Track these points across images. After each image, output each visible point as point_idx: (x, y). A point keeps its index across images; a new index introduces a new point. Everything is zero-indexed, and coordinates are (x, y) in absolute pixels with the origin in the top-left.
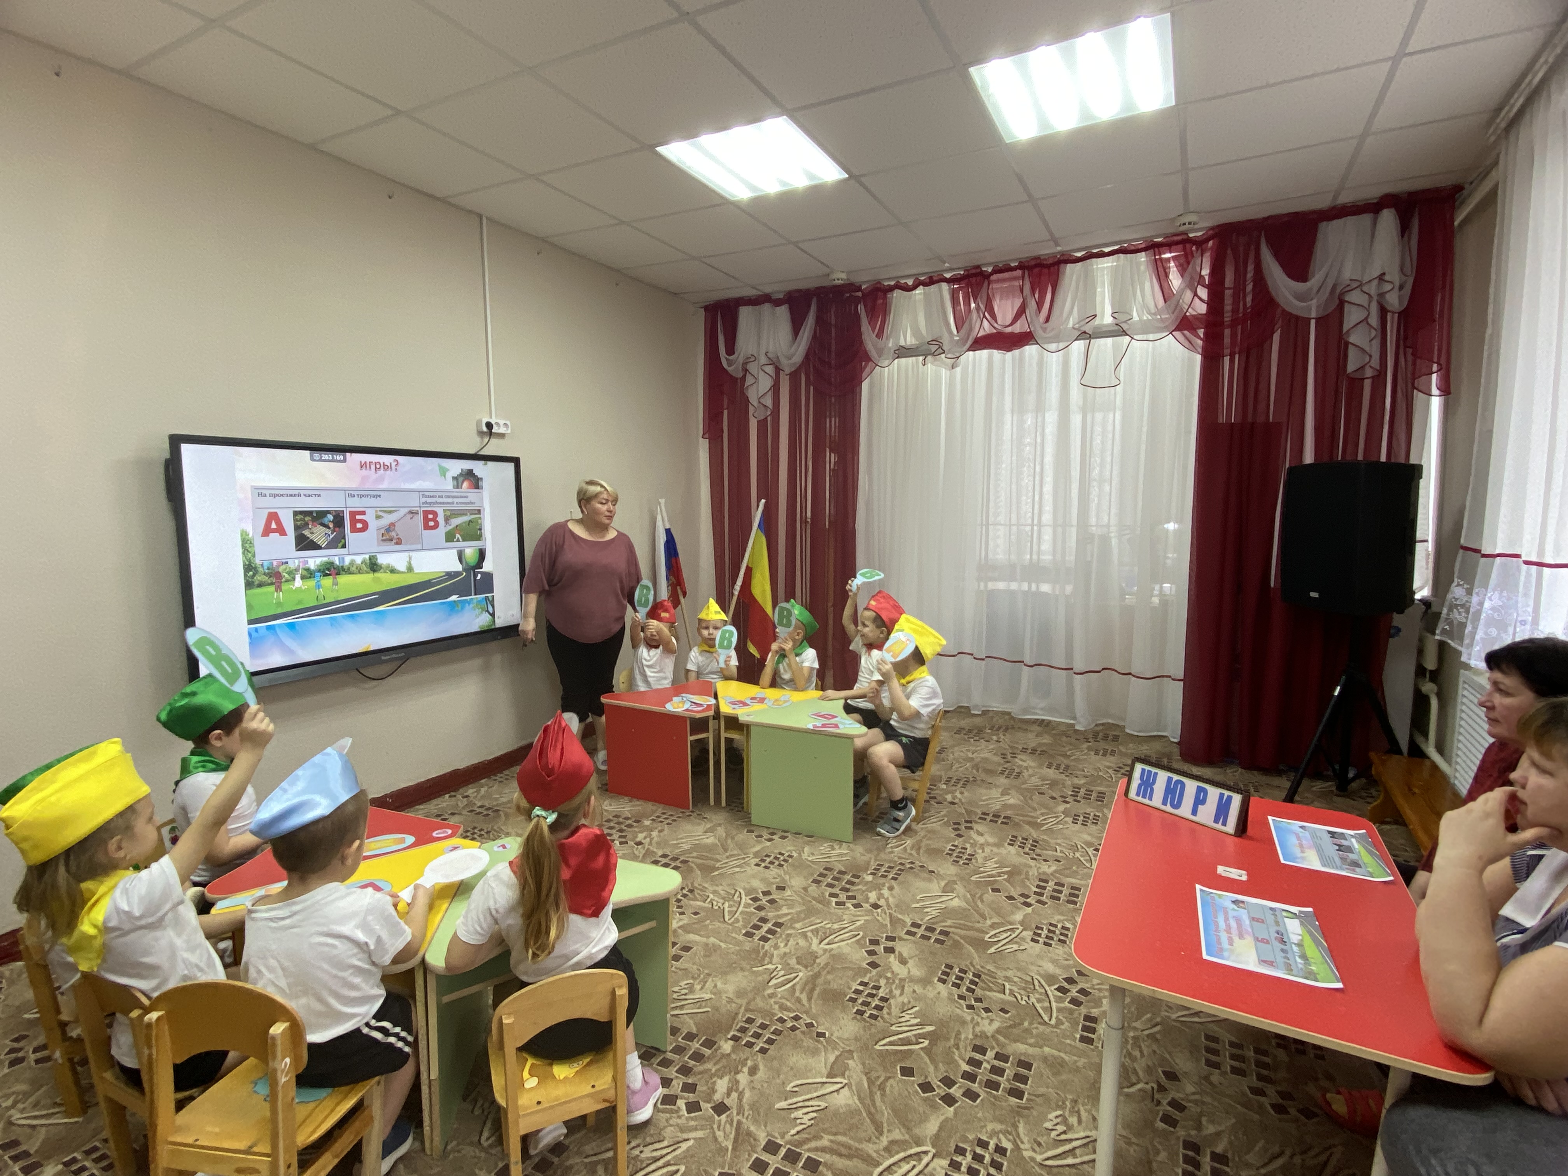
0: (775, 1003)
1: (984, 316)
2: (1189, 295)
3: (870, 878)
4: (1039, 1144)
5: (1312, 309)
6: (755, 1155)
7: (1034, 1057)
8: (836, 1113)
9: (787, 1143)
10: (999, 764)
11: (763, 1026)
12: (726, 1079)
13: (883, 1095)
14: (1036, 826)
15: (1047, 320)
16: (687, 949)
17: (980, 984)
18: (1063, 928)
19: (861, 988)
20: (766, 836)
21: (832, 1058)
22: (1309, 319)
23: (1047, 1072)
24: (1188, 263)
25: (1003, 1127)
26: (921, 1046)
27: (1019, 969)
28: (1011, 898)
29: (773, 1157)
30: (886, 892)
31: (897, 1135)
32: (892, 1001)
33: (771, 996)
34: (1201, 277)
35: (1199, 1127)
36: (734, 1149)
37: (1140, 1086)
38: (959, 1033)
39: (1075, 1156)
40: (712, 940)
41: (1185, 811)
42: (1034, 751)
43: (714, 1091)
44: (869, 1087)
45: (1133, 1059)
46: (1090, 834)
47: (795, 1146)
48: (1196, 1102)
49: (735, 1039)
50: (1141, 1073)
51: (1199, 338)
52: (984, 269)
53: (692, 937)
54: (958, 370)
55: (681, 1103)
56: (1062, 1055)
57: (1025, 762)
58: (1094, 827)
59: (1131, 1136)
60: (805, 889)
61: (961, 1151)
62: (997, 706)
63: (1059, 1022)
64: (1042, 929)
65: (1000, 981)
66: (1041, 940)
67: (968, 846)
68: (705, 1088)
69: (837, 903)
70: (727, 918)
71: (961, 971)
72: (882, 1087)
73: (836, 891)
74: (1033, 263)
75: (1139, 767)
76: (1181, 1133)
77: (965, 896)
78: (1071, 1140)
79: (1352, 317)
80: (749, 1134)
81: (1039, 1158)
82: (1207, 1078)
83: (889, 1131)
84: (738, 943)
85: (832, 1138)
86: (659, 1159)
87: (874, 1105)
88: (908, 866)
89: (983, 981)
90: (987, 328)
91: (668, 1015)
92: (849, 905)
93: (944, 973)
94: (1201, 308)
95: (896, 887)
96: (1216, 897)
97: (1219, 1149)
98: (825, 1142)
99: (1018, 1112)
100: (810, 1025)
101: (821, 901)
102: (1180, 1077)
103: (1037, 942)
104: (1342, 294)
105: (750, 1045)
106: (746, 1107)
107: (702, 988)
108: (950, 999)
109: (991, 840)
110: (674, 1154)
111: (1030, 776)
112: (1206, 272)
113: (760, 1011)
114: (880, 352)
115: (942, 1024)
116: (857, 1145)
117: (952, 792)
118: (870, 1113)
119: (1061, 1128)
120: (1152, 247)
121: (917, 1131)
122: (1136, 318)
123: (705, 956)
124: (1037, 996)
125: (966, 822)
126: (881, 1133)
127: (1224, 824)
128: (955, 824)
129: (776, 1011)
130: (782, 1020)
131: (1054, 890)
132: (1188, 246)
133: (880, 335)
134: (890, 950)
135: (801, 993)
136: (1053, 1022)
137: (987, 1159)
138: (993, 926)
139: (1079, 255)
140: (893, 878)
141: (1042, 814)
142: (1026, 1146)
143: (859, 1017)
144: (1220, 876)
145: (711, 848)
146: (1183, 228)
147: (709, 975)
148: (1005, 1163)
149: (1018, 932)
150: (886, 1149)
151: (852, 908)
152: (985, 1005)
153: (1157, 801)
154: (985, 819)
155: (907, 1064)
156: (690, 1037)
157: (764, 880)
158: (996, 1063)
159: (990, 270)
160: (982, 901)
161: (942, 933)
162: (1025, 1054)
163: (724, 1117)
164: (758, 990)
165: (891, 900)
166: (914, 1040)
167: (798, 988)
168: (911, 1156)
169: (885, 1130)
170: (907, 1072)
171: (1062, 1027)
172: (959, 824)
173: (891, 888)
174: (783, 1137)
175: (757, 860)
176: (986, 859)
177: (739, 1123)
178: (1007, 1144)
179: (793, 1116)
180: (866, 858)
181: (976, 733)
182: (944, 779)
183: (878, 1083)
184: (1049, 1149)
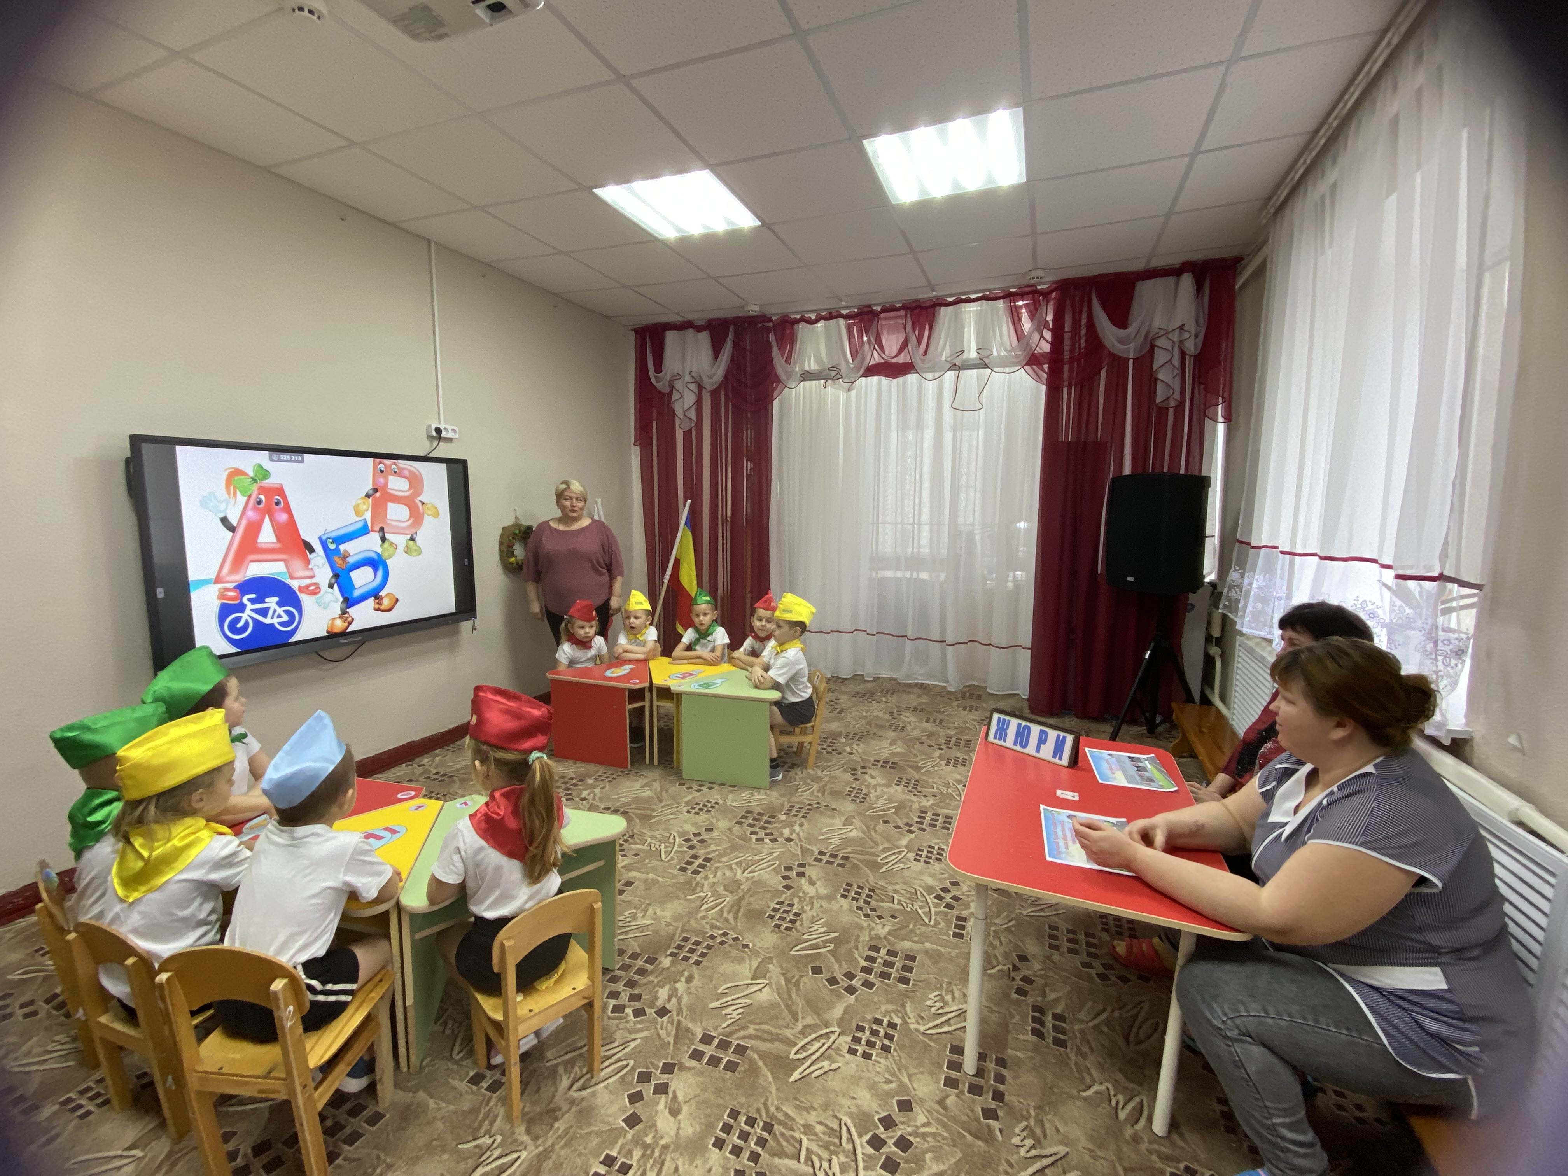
0: (707, 923)
1: (875, 348)
2: (1036, 336)
3: (783, 817)
4: (922, 1018)
5: (1130, 351)
6: (693, 1047)
7: (918, 951)
8: (760, 1007)
9: (719, 1035)
10: (888, 721)
11: (697, 943)
12: (667, 988)
13: (798, 990)
14: (917, 768)
15: (925, 353)
16: (629, 884)
17: (875, 897)
18: (939, 849)
19: (778, 906)
20: (695, 787)
21: (755, 964)
22: (1128, 359)
23: (928, 962)
24: (1036, 310)
25: (894, 1007)
26: (828, 949)
27: (905, 883)
28: (898, 827)
29: (708, 1047)
30: (797, 828)
31: (809, 1020)
32: (804, 915)
33: (703, 918)
34: (1047, 322)
35: (1044, 995)
36: (675, 1043)
37: (998, 968)
38: (858, 936)
39: (950, 1025)
40: (651, 875)
41: (1031, 750)
42: (915, 709)
43: (656, 998)
44: (786, 985)
45: (995, 948)
46: (959, 774)
47: (727, 1036)
48: (1041, 976)
49: (673, 955)
50: (1000, 959)
51: (1044, 371)
52: (874, 308)
53: (635, 874)
54: (853, 393)
55: (629, 1011)
56: (939, 948)
57: (909, 718)
58: (963, 768)
59: (992, 1006)
60: (730, 829)
61: (861, 1029)
62: (886, 674)
63: (937, 923)
64: (922, 851)
65: (890, 894)
66: (922, 860)
67: (863, 787)
68: (648, 997)
69: (757, 840)
70: (663, 857)
71: (859, 887)
72: (797, 984)
73: (757, 829)
74: (914, 305)
75: (996, 716)
76: (1030, 1000)
77: (861, 828)
78: (947, 1013)
79: (1160, 358)
80: (688, 1030)
81: (922, 1029)
82: (1049, 958)
83: (803, 1018)
84: (674, 877)
85: (757, 1027)
86: (611, 1057)
87: (791, 999)
88: (815, 806)
89: (876, 895)
90: (876, 358)
91: (616, 940)
92: (767, 840)
93: (845, 890)
94: (1046, 347)
95: (805, 823)
96: (1055, 814)
97: (1058, 1011)
98: (751, 1031)
99: (906, 994)
100: (736, 939)
101: (744, 838)
102: (1030, 958)
103: (919, 861)
104: (1154, 339)
105: (686, 959)
106: (684, 1009)
107: (643, 916)
108: (850, 910)
109: (882, 782)
110: (624, 1052)
111: (913, 729)
112: (1050, 318)
113: (695, 931)
114: (789, 375)
115: (845, 931)
116: (778, 1031)
117: (851, 745)
118: (787, 1005)
119: (939, 1004)
120: (1009, 296)
121: (827, 1016)
122: (995, 353)
123: (646, 889)
124: (920, 903)
125: (862, 768)
126: (797, 1020)
127: (1060, 759)
128: (853, 770)
129: (708, 930)
130: (712, 937)
131: (932, 820)
132: (1036, 295)
133: (788, 360)
134: (801, 875)
135: (728, 913)
136: (932, 923)
137: (882, 1034)
138: (884, 850)
139: (951, 299)
140: (803, 817)
141: (922, 760)
142: (913, 1020)
143: (776, 929)
144: (1058, 798)
145: (648, 800)
146: (1032, 281)
147: (649, 904)
148: (896, 1035)
149: (903, 854)
150: (802, 1032)
151: (769, 842)
152: (878, 914)
153: (1009, 742)
154: (876, 765)
155: (817, 964)
156: (635, 956)
157: (695, 824)
158: (887, 958)
159: (879, 309)
160: (875, 831)
161: (844, 858)
162: (911, 950)
163: (665, 1019)
164: (691, 914)
165: (802, 834)
166: (821, 944)
167: (725, 910)
168: (821, 1036)
169: (800, 1018)
170: (817, 970)
171: (939, 927)
172: (856, 770)
173: (801, 825)
174: (716, 1030)
175: (689, 808)
176: (878, 797)
177: (679, 1022)
178: (897, 1021)
179: (724, 1013)
180: (781, 802)
181: (870, 696)
182: (844, 733)
183: (794, 981)
184: (929, 1021)
